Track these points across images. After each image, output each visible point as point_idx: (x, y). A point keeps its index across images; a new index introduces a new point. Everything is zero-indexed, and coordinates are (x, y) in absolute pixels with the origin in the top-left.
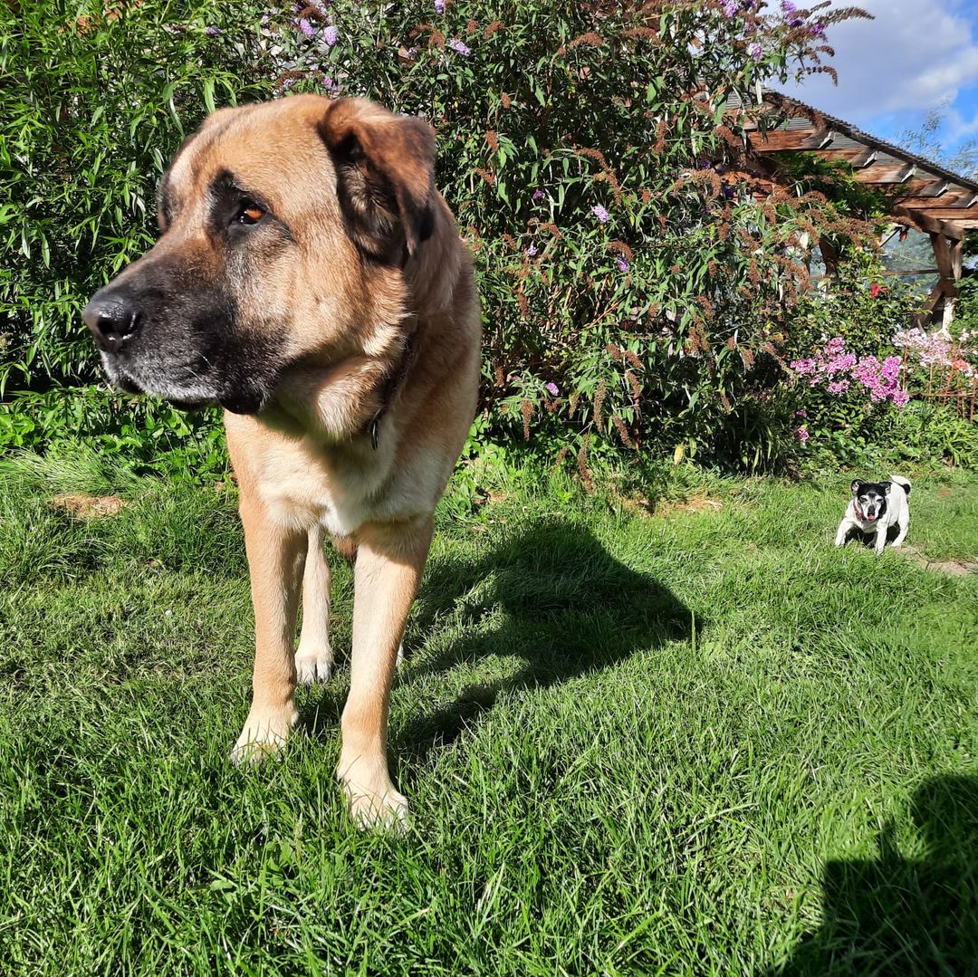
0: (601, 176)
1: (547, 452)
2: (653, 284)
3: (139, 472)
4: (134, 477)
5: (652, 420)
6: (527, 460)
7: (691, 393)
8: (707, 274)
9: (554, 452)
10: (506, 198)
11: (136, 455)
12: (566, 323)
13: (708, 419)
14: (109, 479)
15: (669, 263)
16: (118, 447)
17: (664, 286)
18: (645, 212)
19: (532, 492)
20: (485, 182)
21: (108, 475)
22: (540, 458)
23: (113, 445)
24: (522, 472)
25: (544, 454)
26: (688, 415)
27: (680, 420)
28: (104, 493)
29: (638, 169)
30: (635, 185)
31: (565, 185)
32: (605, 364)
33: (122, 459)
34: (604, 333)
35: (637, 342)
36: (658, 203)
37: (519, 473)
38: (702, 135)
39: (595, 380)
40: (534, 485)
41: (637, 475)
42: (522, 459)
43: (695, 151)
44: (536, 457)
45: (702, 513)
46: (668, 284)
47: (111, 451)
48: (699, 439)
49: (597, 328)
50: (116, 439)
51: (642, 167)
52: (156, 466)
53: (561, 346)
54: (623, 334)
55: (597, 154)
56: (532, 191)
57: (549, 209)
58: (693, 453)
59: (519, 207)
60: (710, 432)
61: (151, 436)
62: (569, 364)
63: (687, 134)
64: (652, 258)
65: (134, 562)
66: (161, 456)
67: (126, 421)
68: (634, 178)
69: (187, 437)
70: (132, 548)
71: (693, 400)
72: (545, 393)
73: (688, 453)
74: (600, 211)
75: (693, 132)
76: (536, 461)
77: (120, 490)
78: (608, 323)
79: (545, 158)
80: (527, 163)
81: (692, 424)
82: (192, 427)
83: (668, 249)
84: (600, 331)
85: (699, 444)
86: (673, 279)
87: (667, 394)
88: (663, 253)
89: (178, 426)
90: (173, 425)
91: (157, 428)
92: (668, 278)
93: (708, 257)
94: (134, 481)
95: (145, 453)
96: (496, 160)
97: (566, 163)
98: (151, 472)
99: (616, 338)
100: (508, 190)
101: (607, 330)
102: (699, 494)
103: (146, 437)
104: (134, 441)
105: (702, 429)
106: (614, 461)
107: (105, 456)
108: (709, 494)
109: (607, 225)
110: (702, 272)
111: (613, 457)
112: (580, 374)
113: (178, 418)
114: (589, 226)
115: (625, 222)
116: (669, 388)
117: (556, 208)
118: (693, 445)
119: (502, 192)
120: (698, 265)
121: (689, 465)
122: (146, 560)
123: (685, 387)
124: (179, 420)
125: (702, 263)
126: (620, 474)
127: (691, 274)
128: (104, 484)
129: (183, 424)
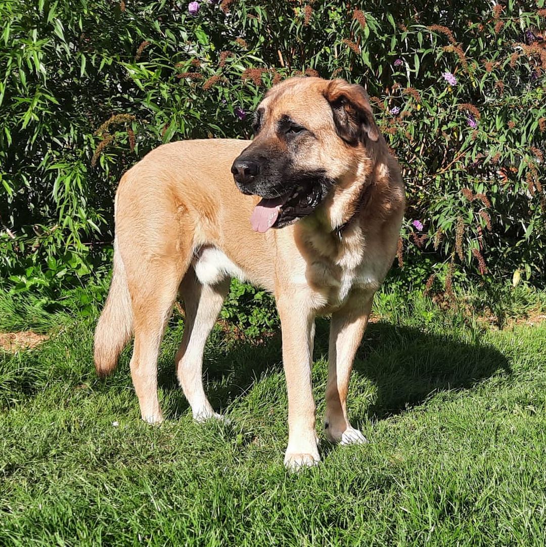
0: (450, 48)
1: (409, 279)
2: (493, 137)
3: (50, 309)
4: (45, 313)
5: (492, 249)
6: (394, 287)
7: (527, 227)
8: (538, 129)
9: (415, 279)
10: (369, 64)
11: (45, 294)
12: (420, 169)
13: (539, 248)
14: (22, 316)
15: (506, 119)
16: (28, 287)
17: (503, 138)
18: (486, 78)
19: (402, 313)
20: (351, 50)
21: (20, 312)
22: (404, 284)
23: (23, 285)
24: (391, 297)
25: (407, 281)
26: (524, 245)
27: (517, 249)
28: (17, 329)
29: (478, 42)
30: (476, 55)
31: (420, 55)
32: (461, 204)
33: (31, 297)
34: (454, 177)
35: (482, 185)
36: (497, 72)
37: (388, 298)
38: (528, 15)
39: (453, 218)
40: (402, 307)
41: (484, 297)
42: (389, 286)
43: (522, 26)
44: (401, 283)
45: (538, 325)
46: (506, 137)
47: (22, 290)
48: (532, 264)
49: (448, 173)
50: (24, 279)
51: (480, 39)
52: (64, 303)
53: (418, 189)
54: (470, 179)
55: (446, 31)
56: (393, 59)
57: (406, 74)
58: (528, 276)
59: (381, 72)
60: (541, 258)
61: (55, 276)
62: (427, 205)
63: (516, 15)
64: (491, 114)
65: (67, 386)
66: (66, 294)
67: (29, 263)
68: (475, 49)
69: (87, 276)
70: (62, 374)
71: (528, 232)
72: (412, 229)
73: (524, 276)
74: (449, 77)
75: (521, 13)
76: (401, 287)
77: (33, 325)
78: (458, 169)
79: (402, 31)
80: (386, 35)
81: (526, 252)
82: (92, 267)
83: (505, 108)
84: (451, 176)
85: (533, 268)
86: (510, 133)
87: (508, 227)
88: (501, 111)
89: (79, 266)
90: (74, 266)
91: (60, 269)
92: (506, 132)
93: (539, 116)
94: (44, 317)
95: (52, 291)
96: (361, 33)
97: (420, 37)
98: (60, 308)
99: (465, 182)
100: (371, 58)
101: (457, 175)
102: (535, 310)
103: (51, 277)
104: (41, 280)
105: (536, 255)
106: (465, 285)
107: (16, 295)
108: (543, 311)
109: (455, 88)
110: (534, 127)
111: (464, 282)
112: (439, 212)
113: (78, 259)
114: (440, 88)
115: (469, 85)
116: (509, 222)
117: (412, 74)
118: (528, 269)
119: (366, 59)
120: (530, 121)
121: (526, 286)
122: (77, 384)
123: (522, 221)
124: (79, 261)
125: (534, 120)
126: (471, 295)
127: (524, 128)
128: (18, 320)
129: (83, 265)
